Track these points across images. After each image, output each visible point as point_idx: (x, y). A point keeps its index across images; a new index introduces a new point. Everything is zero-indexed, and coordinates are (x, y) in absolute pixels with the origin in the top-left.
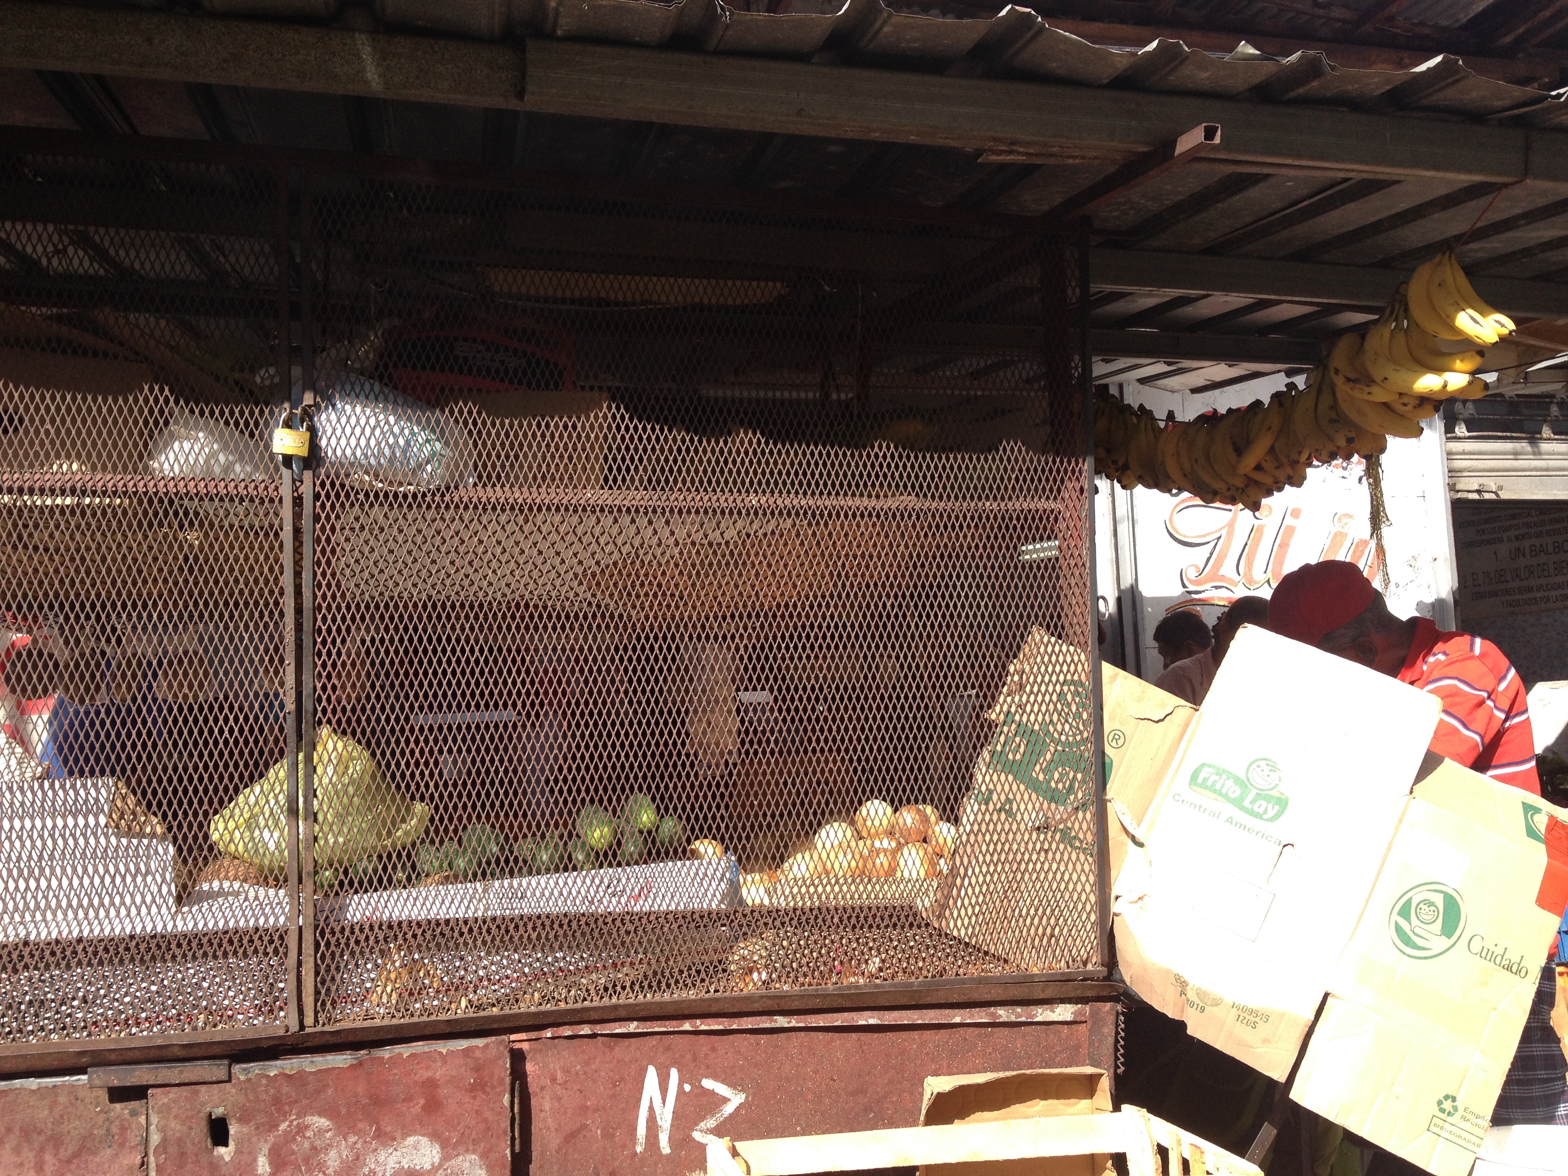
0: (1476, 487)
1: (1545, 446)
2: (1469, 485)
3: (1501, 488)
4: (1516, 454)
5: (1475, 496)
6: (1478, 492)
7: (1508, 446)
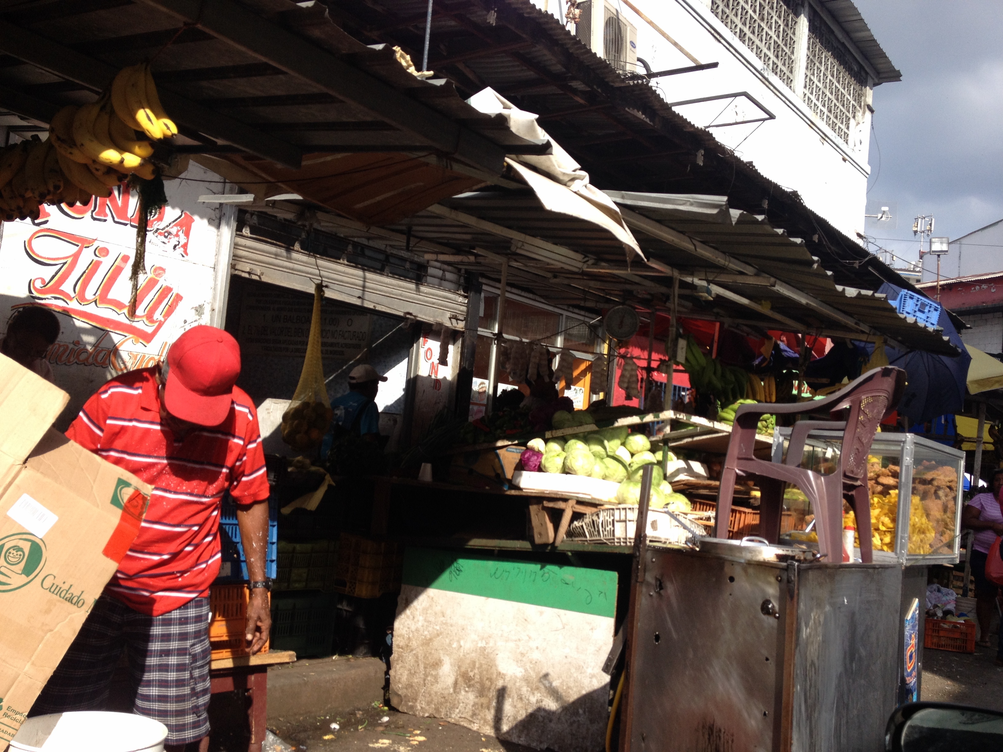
0: (248, 270)
1: (294, 255)
2: (244, 267)
3: (262, 274)
4: (277, 255)
5: (246, 275)
6: (249, 273)
7: (273, 249)
